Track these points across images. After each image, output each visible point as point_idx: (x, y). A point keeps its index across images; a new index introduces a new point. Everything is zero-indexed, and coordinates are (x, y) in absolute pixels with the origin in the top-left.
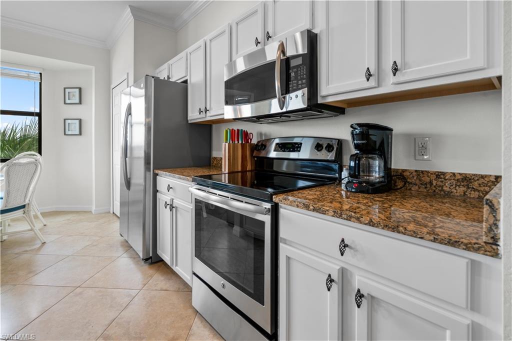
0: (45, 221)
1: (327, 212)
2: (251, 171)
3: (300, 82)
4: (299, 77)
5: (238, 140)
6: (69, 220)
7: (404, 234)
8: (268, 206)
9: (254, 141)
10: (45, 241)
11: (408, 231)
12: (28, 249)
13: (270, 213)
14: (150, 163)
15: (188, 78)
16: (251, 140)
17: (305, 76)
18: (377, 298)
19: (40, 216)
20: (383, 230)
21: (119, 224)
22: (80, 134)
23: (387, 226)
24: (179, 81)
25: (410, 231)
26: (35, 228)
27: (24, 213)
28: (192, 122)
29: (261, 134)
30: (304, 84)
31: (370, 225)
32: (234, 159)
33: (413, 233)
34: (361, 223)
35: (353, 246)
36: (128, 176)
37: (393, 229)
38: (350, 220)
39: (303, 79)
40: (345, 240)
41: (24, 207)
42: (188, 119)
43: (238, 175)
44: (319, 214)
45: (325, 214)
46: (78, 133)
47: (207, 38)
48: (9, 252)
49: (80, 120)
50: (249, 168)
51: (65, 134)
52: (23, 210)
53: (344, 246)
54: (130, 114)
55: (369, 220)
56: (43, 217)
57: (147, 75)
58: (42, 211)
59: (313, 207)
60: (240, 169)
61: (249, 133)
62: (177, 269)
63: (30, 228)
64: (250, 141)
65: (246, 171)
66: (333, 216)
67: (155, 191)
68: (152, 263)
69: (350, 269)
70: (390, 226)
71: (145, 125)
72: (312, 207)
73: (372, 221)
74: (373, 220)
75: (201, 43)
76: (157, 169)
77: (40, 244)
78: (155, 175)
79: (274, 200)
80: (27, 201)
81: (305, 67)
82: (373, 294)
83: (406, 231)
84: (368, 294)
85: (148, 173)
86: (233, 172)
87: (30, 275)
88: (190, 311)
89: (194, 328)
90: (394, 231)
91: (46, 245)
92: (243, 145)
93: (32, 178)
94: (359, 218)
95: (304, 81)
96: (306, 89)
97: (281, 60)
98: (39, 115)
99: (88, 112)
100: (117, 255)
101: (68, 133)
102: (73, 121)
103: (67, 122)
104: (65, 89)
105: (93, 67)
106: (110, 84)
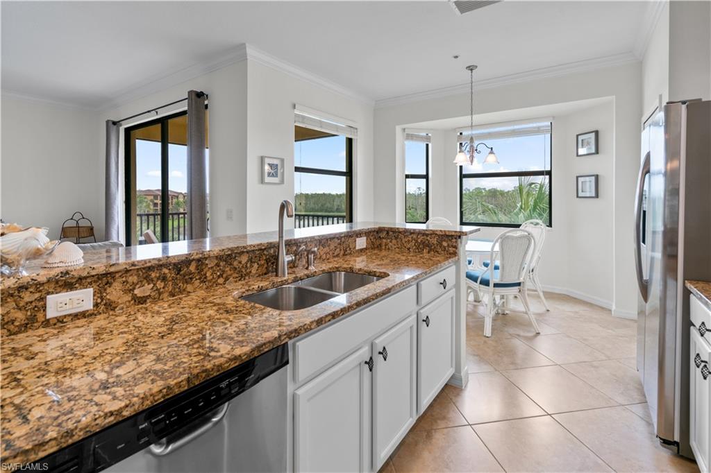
0: (548, 304)
6: (576, 312)
10: (540, 332)
12: (522, 333)
19: (541, 294)
22: (597, 196)
26: (529, 313)
27: (519, 292)
41: (519, 284)
46: (594, 195)
48: (506, 329)
49: (597, 177)
51: (578, 197)
52: (517, 288)
54: (648, 172)
56: (546, 298)
58: (545, 290)
63: (524, 310)
67: (688, 322)
68: (679, 455)
77: (535, 333)
78: (688, 291)
80: (521, 280)
87: (512, 367)
91: (539, 337)
93: (526, 253)
98: (549, 173)
99: (607, 165)
100: (621, 400)
101: (580, 194)
102: (587, 179)
103: (581, 180)
104: (577, 136)
105: (614, 97)
106: (641, 115)
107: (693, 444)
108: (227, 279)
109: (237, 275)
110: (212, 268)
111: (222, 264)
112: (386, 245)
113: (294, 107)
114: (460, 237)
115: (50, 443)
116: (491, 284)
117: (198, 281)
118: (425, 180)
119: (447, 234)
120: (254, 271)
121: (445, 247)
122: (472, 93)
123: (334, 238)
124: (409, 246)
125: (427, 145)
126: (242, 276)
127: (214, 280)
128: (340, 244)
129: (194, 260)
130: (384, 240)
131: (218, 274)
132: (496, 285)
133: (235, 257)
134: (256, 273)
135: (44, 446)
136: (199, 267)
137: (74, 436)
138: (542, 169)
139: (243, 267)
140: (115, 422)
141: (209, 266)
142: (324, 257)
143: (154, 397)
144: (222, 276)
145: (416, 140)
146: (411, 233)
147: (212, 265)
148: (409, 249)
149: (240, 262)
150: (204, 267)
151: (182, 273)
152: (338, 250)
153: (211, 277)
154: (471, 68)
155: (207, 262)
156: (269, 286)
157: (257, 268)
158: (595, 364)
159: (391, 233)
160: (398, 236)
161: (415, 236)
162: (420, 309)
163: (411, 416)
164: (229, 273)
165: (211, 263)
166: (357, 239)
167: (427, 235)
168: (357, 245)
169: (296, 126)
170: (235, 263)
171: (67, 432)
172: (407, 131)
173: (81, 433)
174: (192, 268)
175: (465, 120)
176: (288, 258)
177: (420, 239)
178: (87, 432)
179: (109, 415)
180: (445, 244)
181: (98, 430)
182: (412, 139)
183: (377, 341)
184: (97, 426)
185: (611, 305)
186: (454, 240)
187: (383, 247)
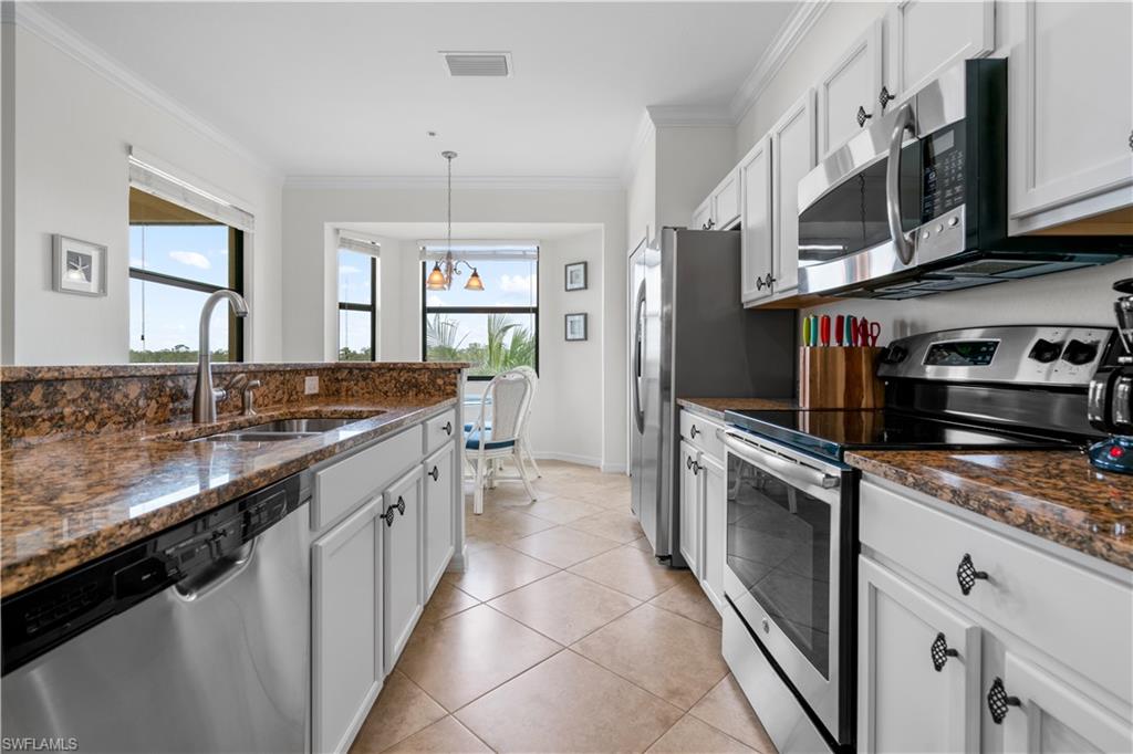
0: (540, 471)
1: (940, 492)
2: (873, 410)
3: (949, 193)
4: (947, 181)
5: (840, 340)
6: (568, 475)
7: (1107, 560)
8: (836, 472)
9: (884, 341)
10: (537, 498)
11: (1115, 551)
12: (516, 504)
13: (839, 488)
14: (669, 388)
15: (741, 219)
16: (874, 339)
17: (960, 175)
18: (1055, 719)
19: (533, 462)
20: (1056, 544)
21: (629, 494)
22: (586, 339)
23: (1065, 534)
24: (727, 229)
25: (1121, 553)
26: (525, 478)
27: (513, 452)
28: (750, 306)
29: (902, 325)
30: (958, 195)
31: (1028, 531)
32: (825, 380)
33: (1128, 560)
34: (1008, 523)
35: (998, 578)
36: (641, 410)
37: (1080, 543)
38: (985, 514)
39: (955, 183)
40: (973, 560)
41: (512, 443)
42: (743, 300)
43: (835, 419)
44: (924, 495)
45: (935, 496)
46: (582, 336)
47: (773, 132)
49: (586, 316)
50: (867, 401)
51: (566, 339)
52: (510, 448)
53: (969, 575)
54: (644, 300)
55: (1024, 516)
56: (538, 465)
57: (665, 228)
58: (538, 457)
59: (914, 478)
60: (840, 403)
61: (870, 322)
62: (705, 584)
63: (519, 476)
64: (870, 343)
65: (860, 410)
66: (951, 502)
67: (679, 438)
68: (672, 568)
69: (997, 637)
70: (1073, 535)
71: (662, 318)
72: (911, 480)
73: (1032, 521)
74: (1034, 518)
75: (762, 144)
76: (681, 398)
77: (531, 501)
78: (679, 408)
79: (846, 460)
80: (516, 437)
81: (960, 154)
82: (1043, 705)
83: (1111, 553)
84: (1031, 702)
85: (666, 404)
86: (822, 410)
87: (516, 537)
88: (716, 664)
89: (717, 692)
90: (1082, 550)
91: (536, 504)
92: (850, 353)
94: (1004, 511)
95: (958, 189)
96: (963, 207)
97: (901, 150)
98: (536, 311)
99: (596, 302)
100: (623, 540)
101: (569, 337)
102: (577, 318)
103: (569, 318)
104: (566, 266)
105: (602, 225)
106: (626, 249)
107: (683, 550)
108: (101, 425)
109: (121, 419)
110: (74, 401)
111: (94, 395)
112: (347, 391)
113: (129, 150)
114: (459, 371)
115: (69, 552)
116: (482, 446)
117: (48, 424)
118: (369, 314)
119: (444, 367)
120: (150, 414)
121: (440, 386)
122: (450, 190)
123: (275, 372)
124: (386, 389)
125: (374, 260)
126: (129, 421)
127: (77, 424)
128: (283, 383)
129: (41, 381)
130: (344, 383)
131: (87, 413)
132: (488, 447)
133: (118, 385)
134: (154, 419)
135: (62, 554)
136: (50, 397)
137: (96, 546)
138: (528, 306)
139: (131, 404)
140: (141, 536)
141: (69, 398)
142: (260, 401)
143: (184, 508)
144: (94, 420)
145: (356, 250)
146: (390, 370)
147: (76, 395)
148: (386, 393)
149: (126, 396)
150: (59, 397)
151: (14, 404)
152: (280, 392)
153: (73, 418)
154: (449, 155)
155: (64, 389)
156: (194, 434)
157: (155, 410)
158: (596, 516)
159: (356, 372)
160: (369, 374)
161: (395, 374)
162: (428, 458)
163: (418, 603)
164: (106, 413)
165: (74, 391)
166: (307, 378)
167: (414, 371)
168: (307, 387)
169: (131, 188)
170: (118, 397)
171: (88, 538)
172: (342, 234)
173: (104, 545)
174: (36, 396)
175: (440, 228)
176: (217, 393)
177: (404, 376)
178: (111, 543)
179: (135, 523)
180: (440, 382)
181: (123, 544)
182: (350, 248)
183: (391, 490)
184: (123, 538)
185: (600, 462)
186: (453, 375)
187: (343, 394)
